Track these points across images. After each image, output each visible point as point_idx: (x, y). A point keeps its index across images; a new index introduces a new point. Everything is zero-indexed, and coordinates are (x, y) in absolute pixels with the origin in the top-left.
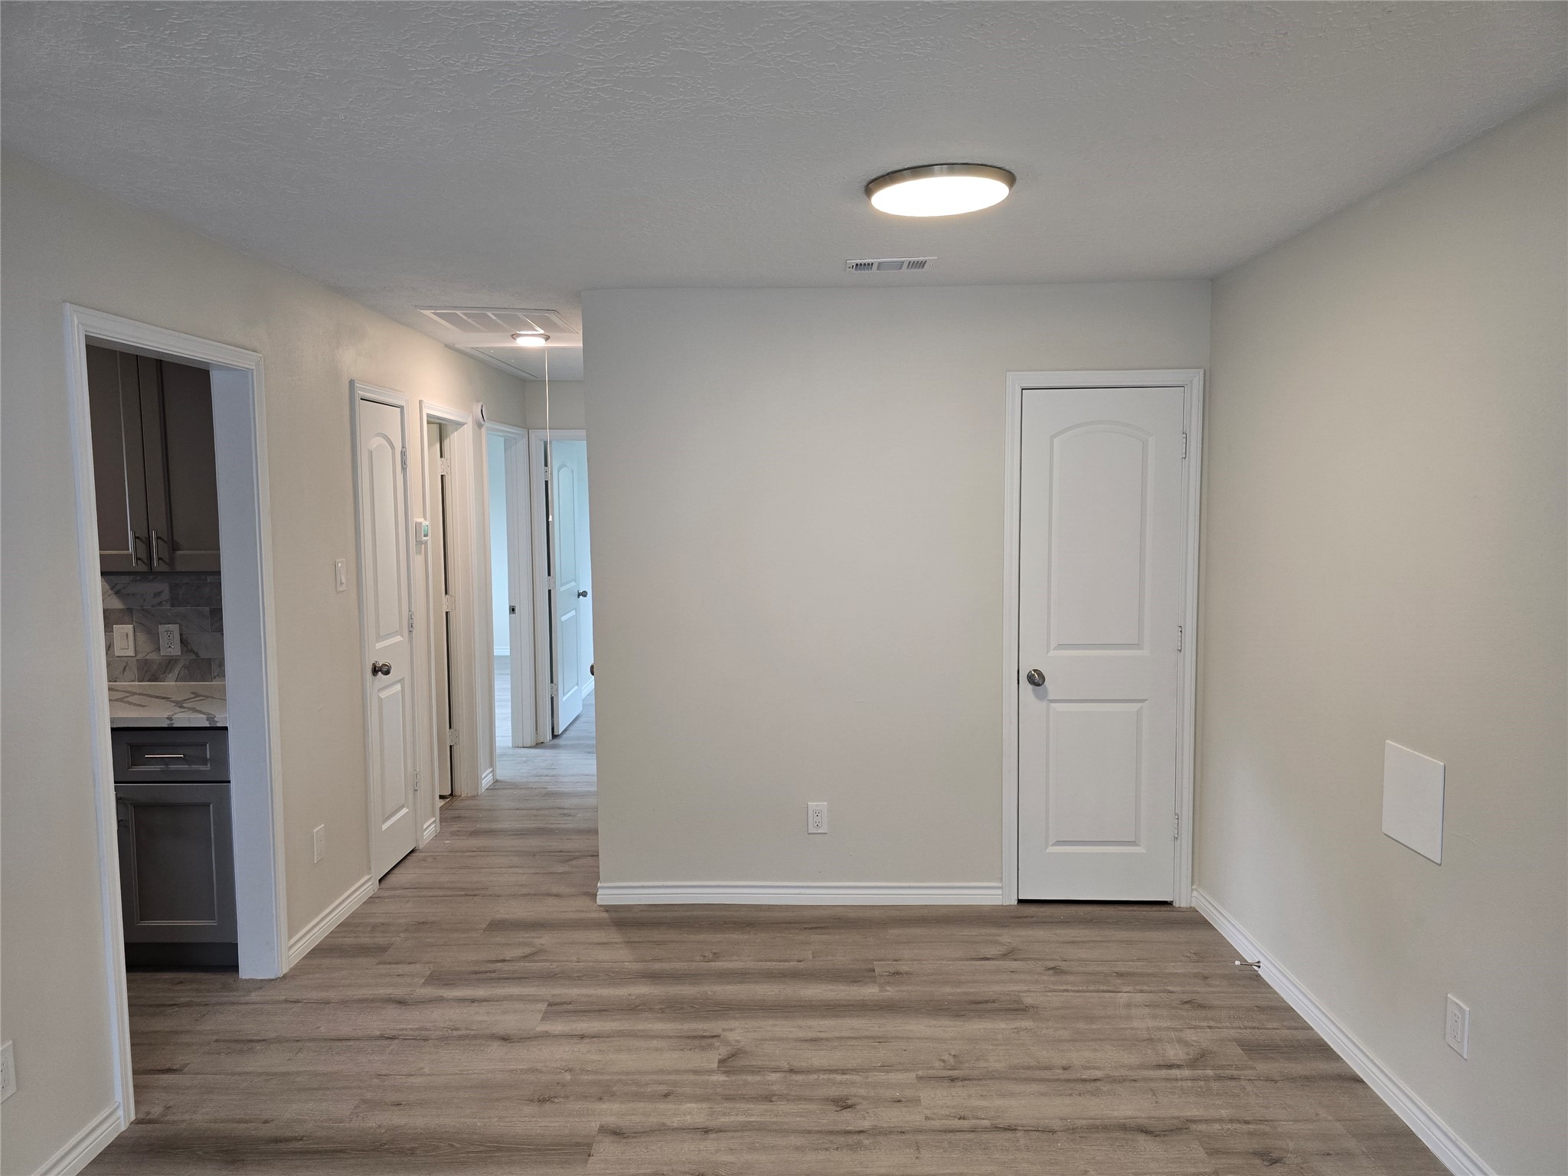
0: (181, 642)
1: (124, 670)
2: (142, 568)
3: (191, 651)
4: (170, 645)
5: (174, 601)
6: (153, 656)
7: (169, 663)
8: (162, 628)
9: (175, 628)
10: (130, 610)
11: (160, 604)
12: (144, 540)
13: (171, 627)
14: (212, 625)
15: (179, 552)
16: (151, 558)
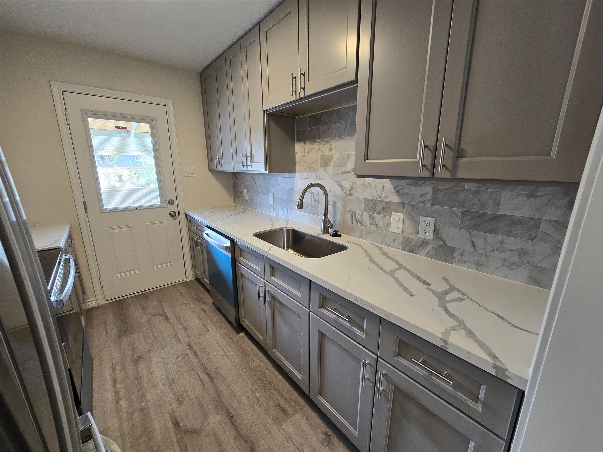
0: (434, 231)
1: (394, 240)
2: (426, 174)
3: (441, 239)
4: (426, 231)
5: (435, 201)
6: (413, 236)
7: (424, 243)
8: (422, 219)
9: (431, 220)
10: (403, 204)
11: (424, 202)
12: (431, 148)
13: (429, 219)
14: (461, 223)
15: (464, 160)
16: (434, 165)
